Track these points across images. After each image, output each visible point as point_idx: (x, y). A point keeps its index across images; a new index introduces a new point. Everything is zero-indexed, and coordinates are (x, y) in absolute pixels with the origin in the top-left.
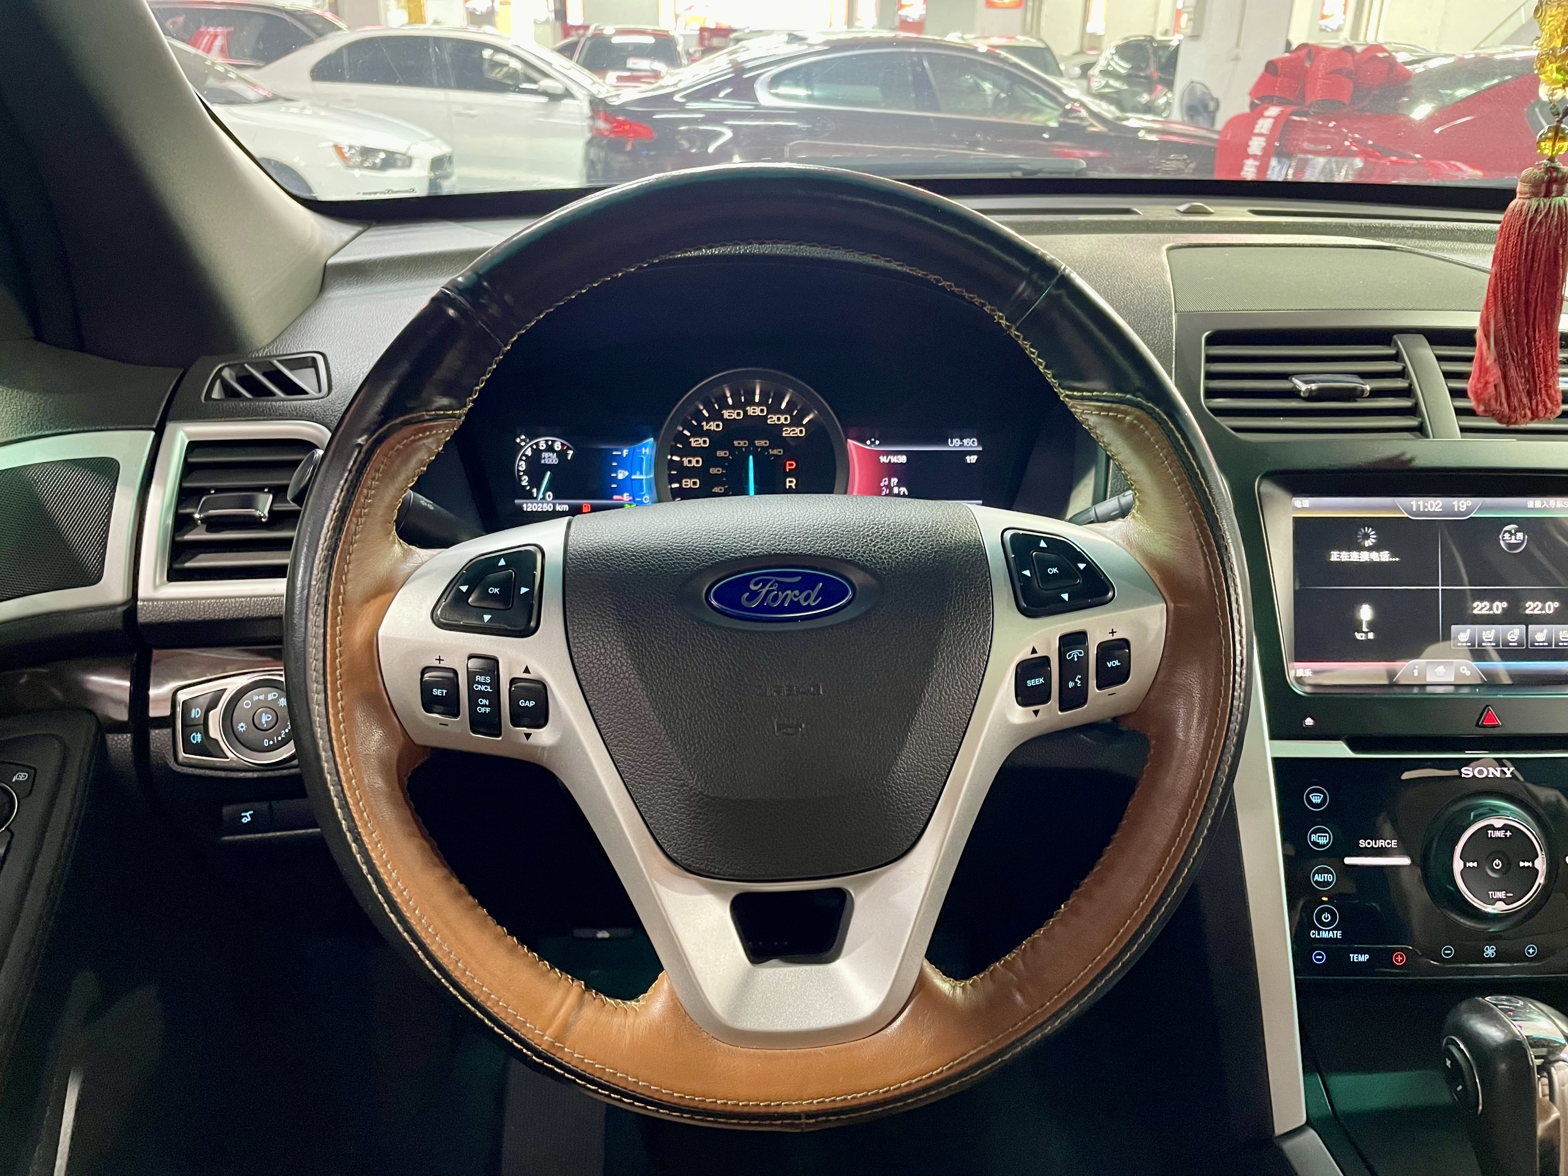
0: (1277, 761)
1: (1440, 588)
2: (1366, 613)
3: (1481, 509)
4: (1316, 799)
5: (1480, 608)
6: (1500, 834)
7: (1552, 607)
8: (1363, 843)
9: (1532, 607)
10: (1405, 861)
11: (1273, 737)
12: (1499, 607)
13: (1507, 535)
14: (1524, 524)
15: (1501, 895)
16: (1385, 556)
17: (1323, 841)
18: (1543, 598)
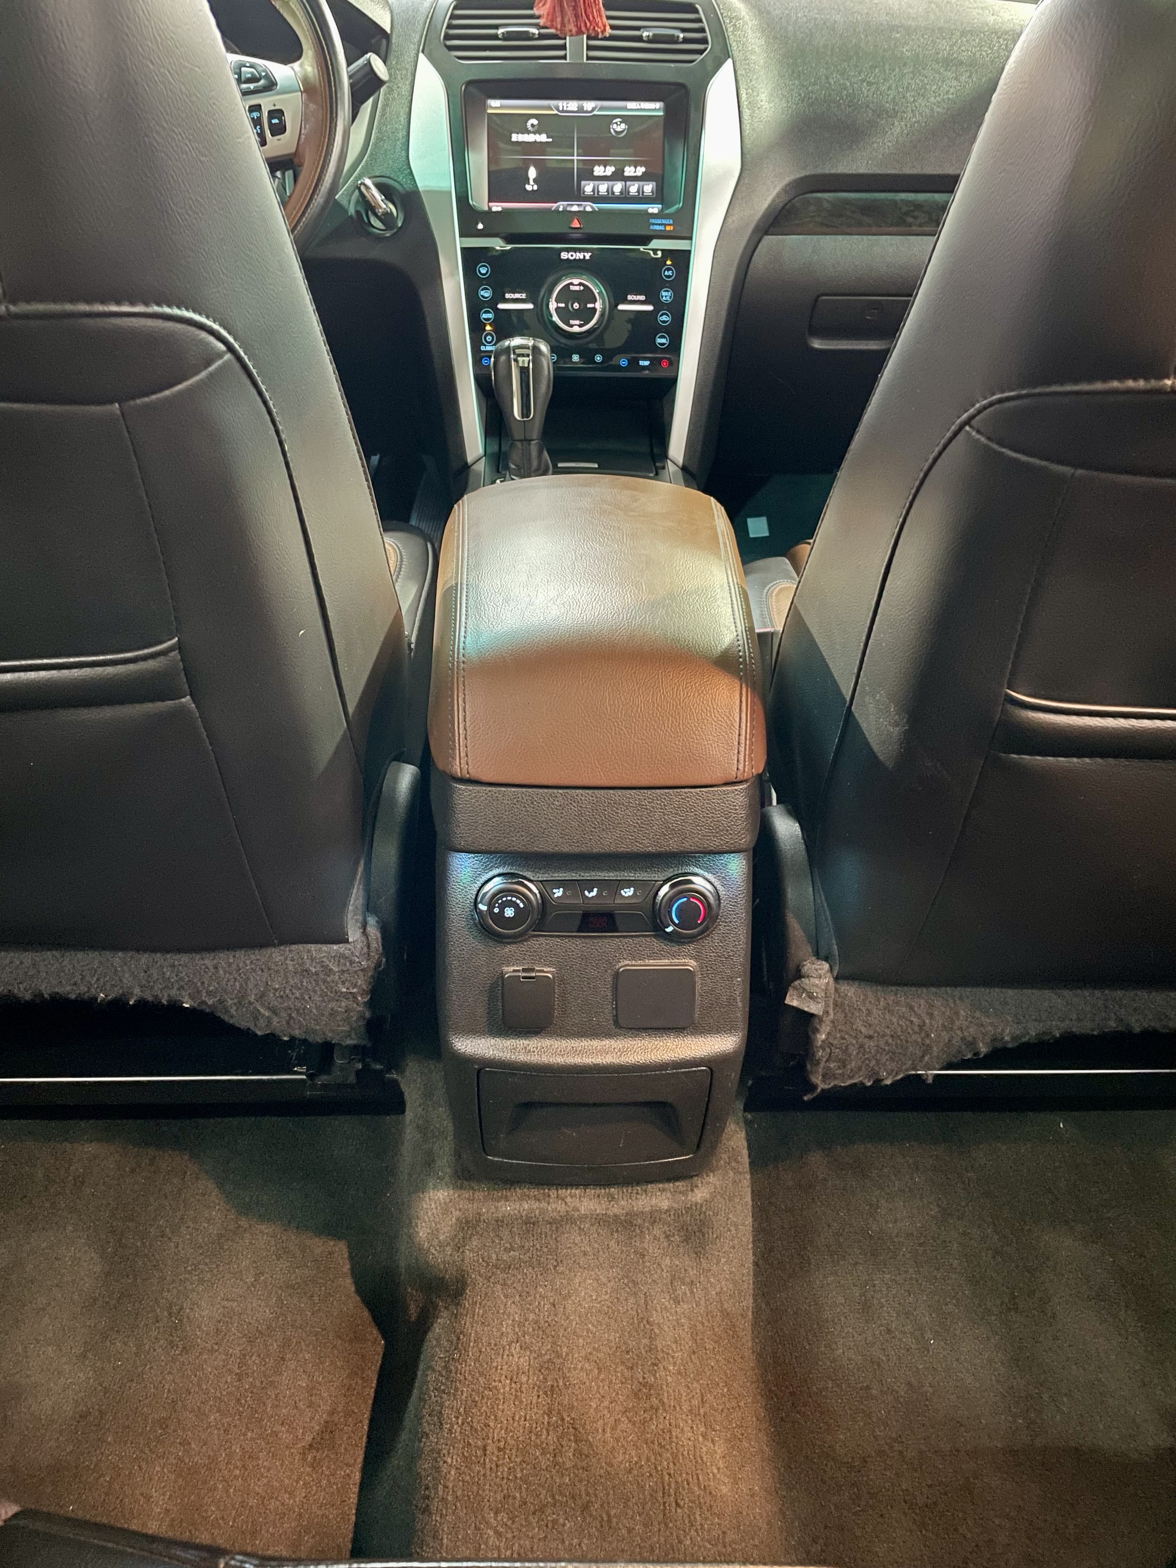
0: (463, 250)
1: (575, 158)
2: (532, 173)
3: (602, 109)
4: (483, 271)
5: (598, 171)
6: (577, 288)
7: (641, 170)
8: (507, 296)
9: (629, 171)
10: (530, 306)
11: (461, 236)
12: (610, 170)
13: (615, 126)
14: (625, 119)
15: (577, 322)
16: (543, 138)
17: (486, 295)
18: (636, 164)
